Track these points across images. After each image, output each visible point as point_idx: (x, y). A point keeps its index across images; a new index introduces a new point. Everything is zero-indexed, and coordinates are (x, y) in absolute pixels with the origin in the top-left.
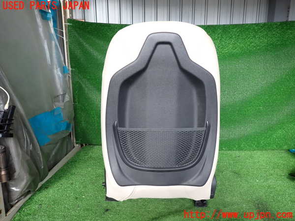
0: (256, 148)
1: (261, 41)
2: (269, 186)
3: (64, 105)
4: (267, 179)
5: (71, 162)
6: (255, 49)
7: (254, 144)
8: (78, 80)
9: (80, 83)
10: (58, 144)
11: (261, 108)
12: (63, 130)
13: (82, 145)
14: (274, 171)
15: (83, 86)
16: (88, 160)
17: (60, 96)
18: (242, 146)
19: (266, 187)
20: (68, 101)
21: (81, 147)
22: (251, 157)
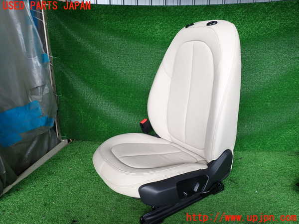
0: (261, 149)
1: (272, 23)
2: (270, 200)
3: (43, 99)
4: (269, 190)
5: (54, 159)
6: (264, 33)
7: (259, 145)
8: (61, 70)
9: (63, 73)
10: (35, 142)
11: (269, 104)
12: (41, 127)
13: (69, 141)
14: (279, 179)
15: (68, 76)
16: (72, 157)
17: (39, 88)
18: (245, 146)
19: (266, 201)
20: (48, 94)
21: (68, 142)
22: (255, 160)
